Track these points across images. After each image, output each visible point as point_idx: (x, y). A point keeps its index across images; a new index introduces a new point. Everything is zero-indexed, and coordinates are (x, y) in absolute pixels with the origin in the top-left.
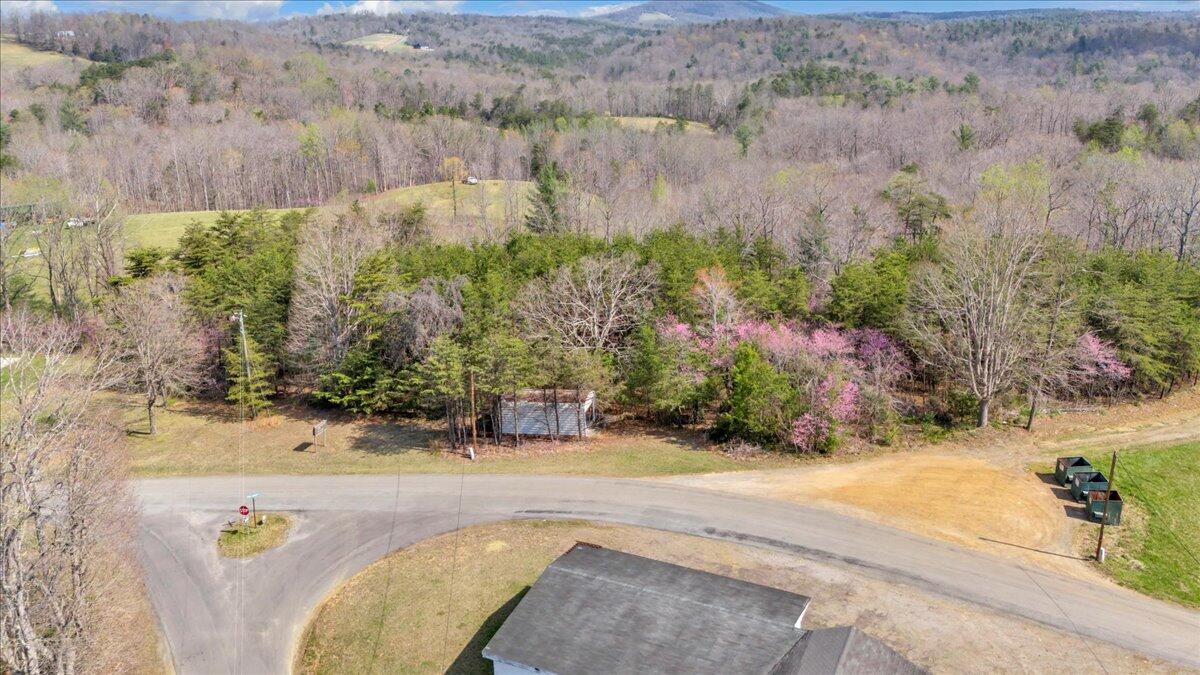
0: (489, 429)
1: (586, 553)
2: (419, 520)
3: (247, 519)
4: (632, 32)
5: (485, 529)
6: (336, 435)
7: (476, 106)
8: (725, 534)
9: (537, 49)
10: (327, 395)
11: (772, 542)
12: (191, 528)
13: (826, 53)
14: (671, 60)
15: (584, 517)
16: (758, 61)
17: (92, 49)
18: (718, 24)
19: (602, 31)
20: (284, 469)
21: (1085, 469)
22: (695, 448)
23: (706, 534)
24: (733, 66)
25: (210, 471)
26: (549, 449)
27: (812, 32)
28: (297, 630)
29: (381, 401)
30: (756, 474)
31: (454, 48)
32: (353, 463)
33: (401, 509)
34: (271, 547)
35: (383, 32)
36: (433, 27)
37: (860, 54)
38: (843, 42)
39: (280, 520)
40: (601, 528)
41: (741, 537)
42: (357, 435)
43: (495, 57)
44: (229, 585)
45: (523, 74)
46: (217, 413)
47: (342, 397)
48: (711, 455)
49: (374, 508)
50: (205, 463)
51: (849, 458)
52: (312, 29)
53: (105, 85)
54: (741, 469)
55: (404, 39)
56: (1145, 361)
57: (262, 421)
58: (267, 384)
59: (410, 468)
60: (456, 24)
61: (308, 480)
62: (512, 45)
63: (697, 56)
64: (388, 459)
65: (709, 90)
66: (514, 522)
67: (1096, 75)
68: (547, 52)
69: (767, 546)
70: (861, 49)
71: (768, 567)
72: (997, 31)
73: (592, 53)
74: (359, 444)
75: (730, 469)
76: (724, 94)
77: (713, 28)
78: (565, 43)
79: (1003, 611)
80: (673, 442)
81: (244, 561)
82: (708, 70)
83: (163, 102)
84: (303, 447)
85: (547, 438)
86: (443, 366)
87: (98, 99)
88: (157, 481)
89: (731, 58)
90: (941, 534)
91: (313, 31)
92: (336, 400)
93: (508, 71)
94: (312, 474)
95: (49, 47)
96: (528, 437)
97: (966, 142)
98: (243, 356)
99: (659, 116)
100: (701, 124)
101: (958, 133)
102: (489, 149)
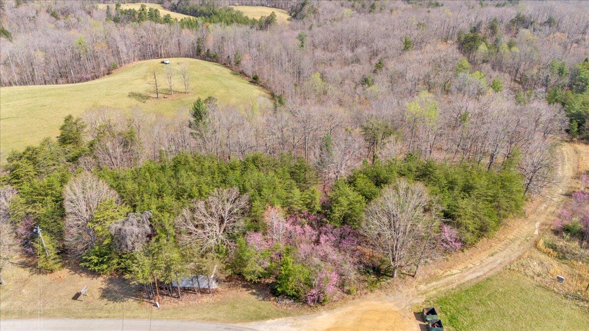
6: (93, 286)
10: (87, 265)
20: (68, 314)
21: (434, 317)
22: (263, 299)
26: (194, 300)
29: (115, 267)
30: (290, 320)
42: (103, 287)
47: (95, 266)
48: (271, 305)
50: (29, 309)
54: (283, 316)
57: (57, 273)
58: (57, 256)
59: (128, 314)
61: (79, 322)
64: (118, 305)
74: (106, 294)
80: (254, 294)
84: (76, 296)
85: (194, 291)
92: (92, 267)
94: (80, 318)
96: (185, 290)
97: (407, 46)
98: (42, 245)
99: (263, 5)
100: (283, 11)
101: (404, 40)
102: (175, 40)
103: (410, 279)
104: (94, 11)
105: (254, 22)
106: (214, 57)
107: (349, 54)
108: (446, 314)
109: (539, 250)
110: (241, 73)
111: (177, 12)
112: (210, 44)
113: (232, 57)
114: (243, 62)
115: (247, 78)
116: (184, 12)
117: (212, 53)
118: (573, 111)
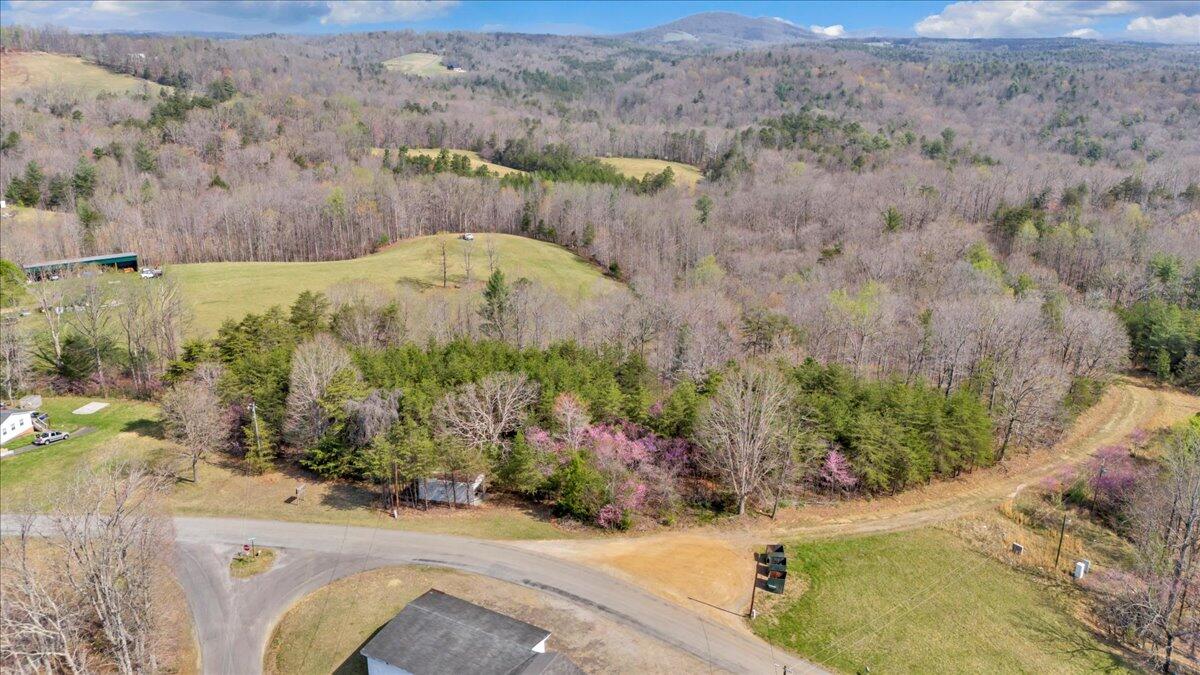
0: (411, 496)
1: (434, 597)
2: (353, 560)
3: (248, 553)
4: (653, 55)
5: (389, 569)
6: (313, 492)
7: (492, 145)
8: (534, 585)
9: (562, 74)
10: (309, 463)
11: (561, 592)
12: (215, 555)
13: (824, 94)
14: (680, 94)
15: (455, 567)
16: (759, 100)
17: (160, 74)
18: (729, 57)
19: (624, 54)
20: (277, 516)
21: (780, 555)
22: (541, 520)
23: (523, 584)
24: (737, 103)
25: (231, 514)
26: (446, 514)
27: (815, 71)
28: (271, 627)
29: (345, 468)
30: (572, 542)
31: (484, 74)
32: (321, 515)
33: (344, 552)
34: (262, 572)
35: (420, 52)
36: (467, 48)
37: (856, 97)
38: (842, 83)
39: (270, 554)
40: (462, 575)
41: (544, 587)
42: (326, 493)
43: (520, 82)
44: (235, 595)
45: (540, 107)
46: (238, 467)
47: (318, 465)
48: (549, 526)
49: (328, 550)
50: (227, 508)
51: (638, 533)
52: (356, 47)
53: (172, 125)
54: (564, 538)
55: (440, 59)
56: (871, 472)
57: (268, 476)
58: (270, 451)
59: (355, 522)
60: (489, 44)
61: (292, 525)
62: (537, 70)
63: (705, 92)
64: (344, 513)
65: (703, 135)
66: (411, 566)
67: (1079, 127)
68: (568, 79)
69: (556, 594)
70: (858, 91)
71: (551, 609)
72: (997, 73)
73: (611, 79)
74: (328, 500)
75: (557, 537)
76: (716, 140)
77: (724, 61)
78: (588, 67)
79: (676, 646)
80: (530, 514)
81: (245, 580)
82: (712, 106)
83: (220, 142)
84: (290, 500)
85: (448, 505)
86: (377, 457)
87: (166, 138)
88: (197, 520)
89: (735, 95)
90: (664, 593)
91: (357, 50)
92: (315, 467)
93: (527, 103)
94: (293, 521)
95: (124, 70)
96: (434, 503)
97: (892, 223)
98: (255, 432)
99: (656, 158)
100: (693, 167)
101: (887, 215)
102: (489, 203)
103: (767, 520)
104: (364, 158)
105: (633, 182)
106: (550, 232)
107: (786, 235)
108: (803, 560)
109: (1002, 513)
110: (591, 260)
111: (503, 165)
112: (546, 212)
113: (580, 235)
114: (596, 242)
115: (600, 268)
116: (512, 166)
117: (546, 226)
118: (1163, 335)
